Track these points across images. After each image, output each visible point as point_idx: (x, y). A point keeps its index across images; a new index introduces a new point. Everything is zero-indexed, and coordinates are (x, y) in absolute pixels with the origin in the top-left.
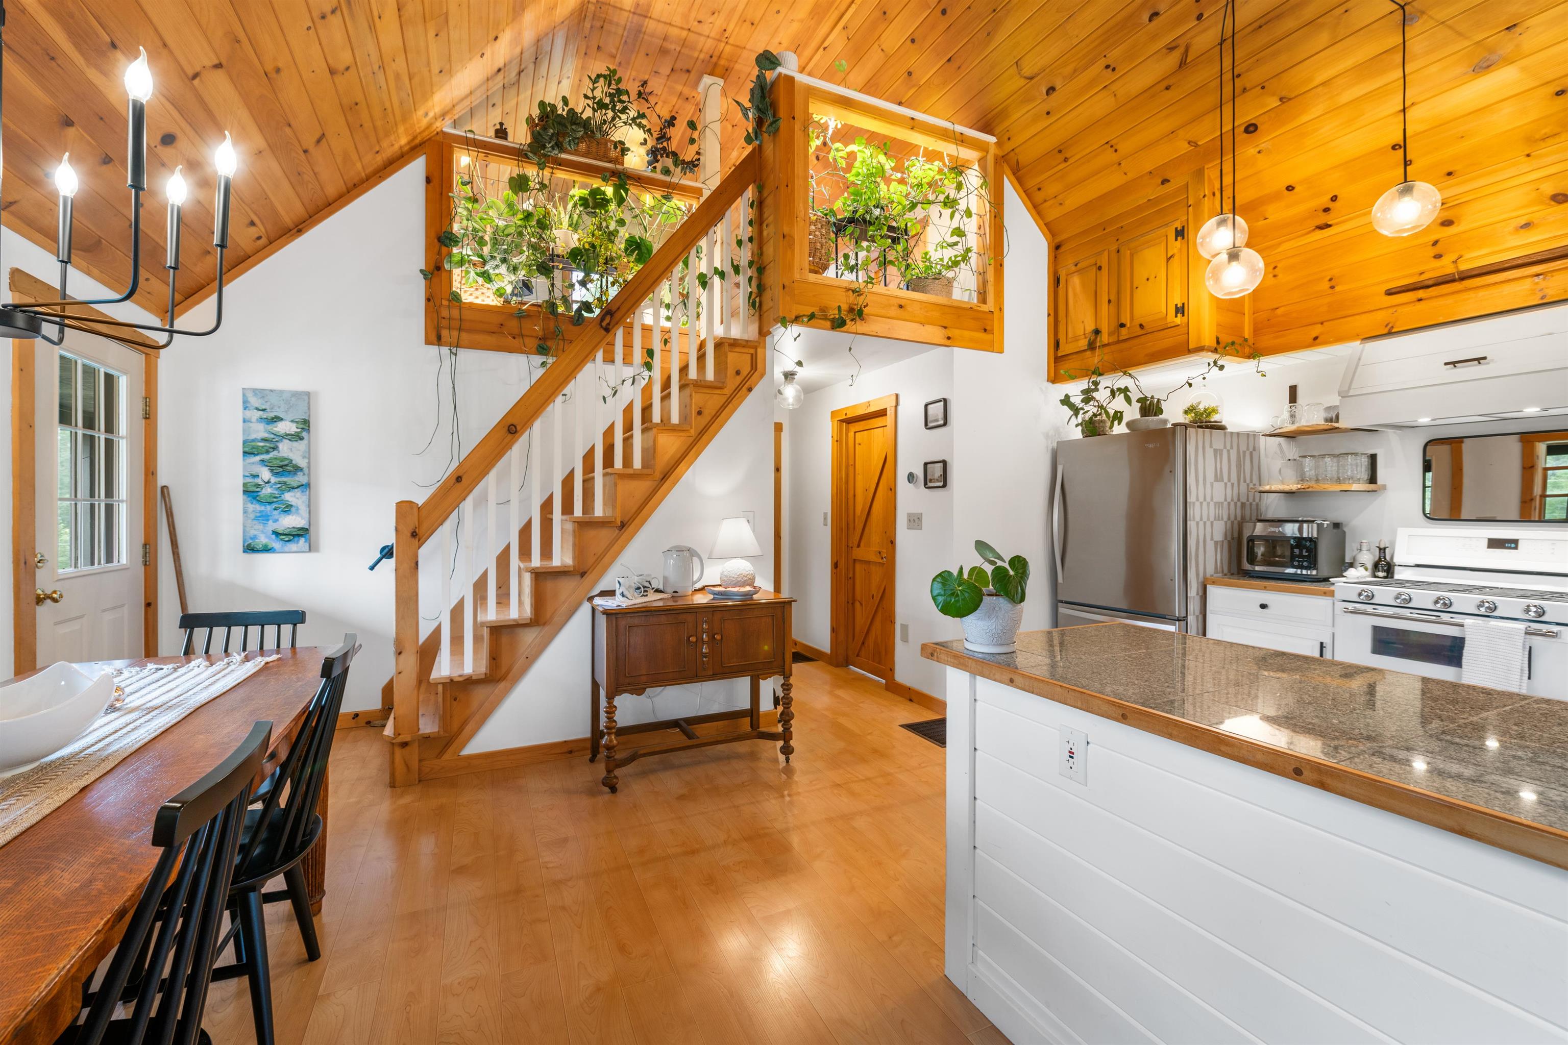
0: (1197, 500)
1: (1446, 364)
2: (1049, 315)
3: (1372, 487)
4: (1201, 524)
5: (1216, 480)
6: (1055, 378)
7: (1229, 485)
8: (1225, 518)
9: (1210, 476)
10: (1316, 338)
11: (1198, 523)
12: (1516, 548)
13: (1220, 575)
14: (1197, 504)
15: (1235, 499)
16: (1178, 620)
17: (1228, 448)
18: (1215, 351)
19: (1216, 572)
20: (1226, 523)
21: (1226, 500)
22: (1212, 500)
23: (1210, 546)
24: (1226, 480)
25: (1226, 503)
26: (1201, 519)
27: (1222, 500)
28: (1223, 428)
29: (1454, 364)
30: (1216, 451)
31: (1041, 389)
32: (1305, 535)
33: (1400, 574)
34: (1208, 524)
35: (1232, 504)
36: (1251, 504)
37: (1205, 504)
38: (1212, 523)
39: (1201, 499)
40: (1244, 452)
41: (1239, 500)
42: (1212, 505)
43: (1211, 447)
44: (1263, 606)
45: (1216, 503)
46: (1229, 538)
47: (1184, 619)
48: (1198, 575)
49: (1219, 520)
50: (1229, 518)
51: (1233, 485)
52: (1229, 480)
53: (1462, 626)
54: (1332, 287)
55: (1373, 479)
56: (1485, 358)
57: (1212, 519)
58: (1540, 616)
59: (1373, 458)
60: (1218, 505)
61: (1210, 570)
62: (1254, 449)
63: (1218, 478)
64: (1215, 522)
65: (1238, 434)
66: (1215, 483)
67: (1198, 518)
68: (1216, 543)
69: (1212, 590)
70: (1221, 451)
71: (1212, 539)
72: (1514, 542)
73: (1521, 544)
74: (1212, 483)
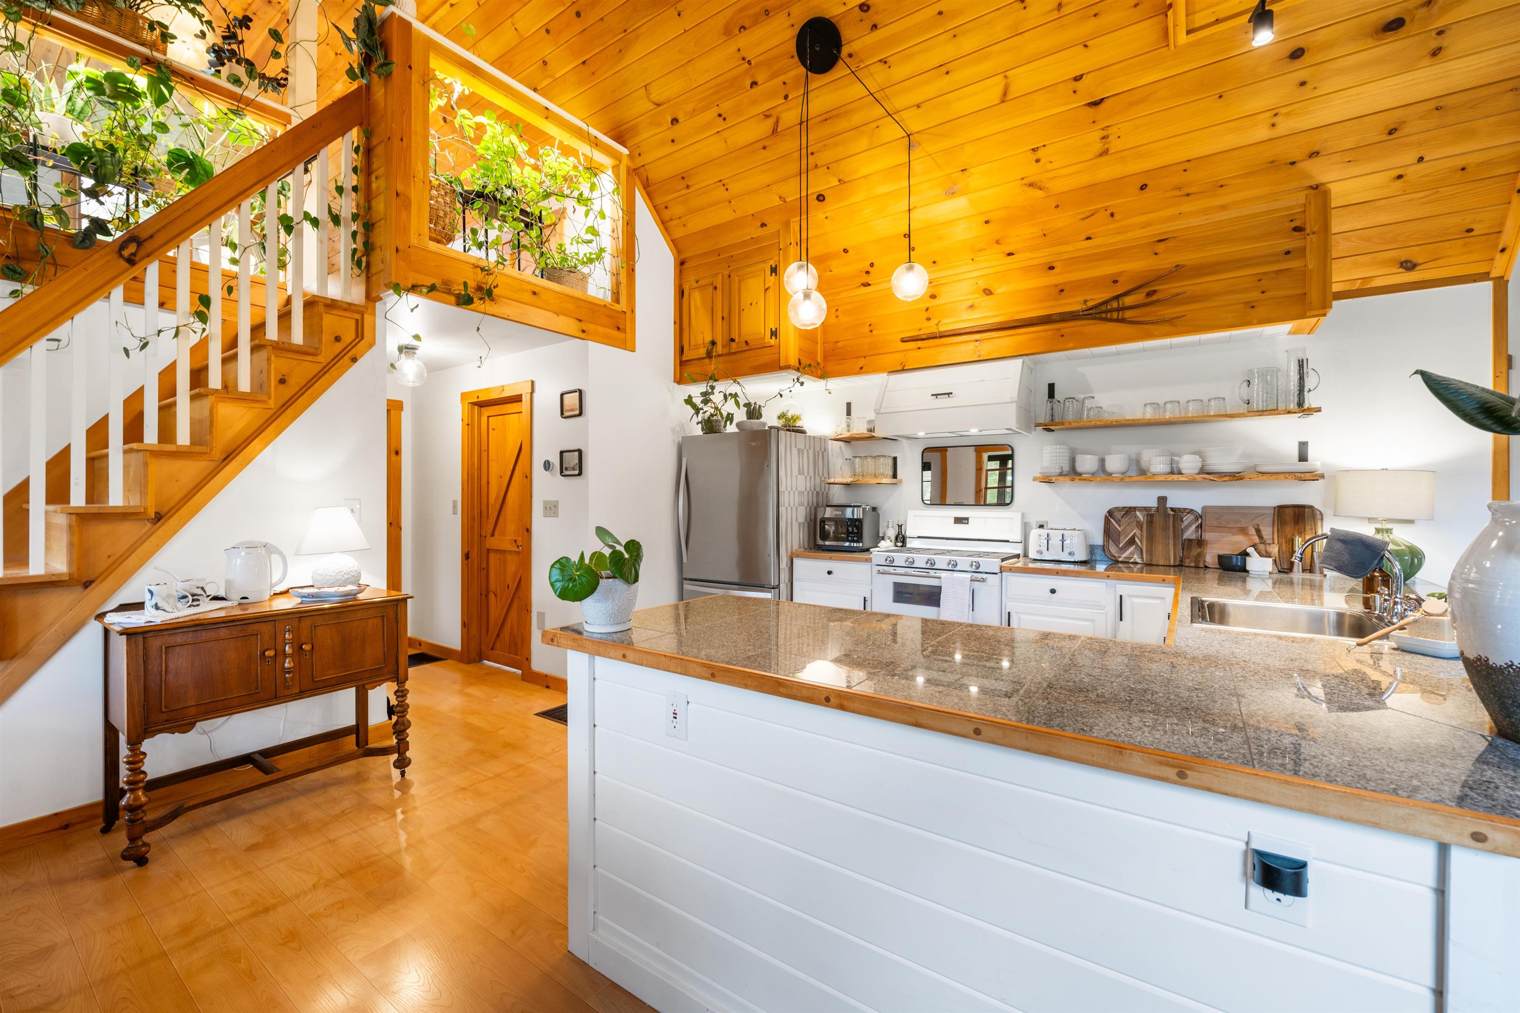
0: (786, 490)
1: (932, 395)
2: (675, 323)
3: (894, 481)
4: (789, 509)
5: (800, 474)
6: (680, 380)
7: (808, 477)
8: (806, 504)
9: (795, 472)
10: (861, 368)
11: (787, 508)
12: (968, 523)
13: (802, 549)
14: (787, 492)
15: (812, 490)
16: (774, 588)
17: (808, 448)
18: (798, 370)
19: (800, 547)
20: (806, 508)
21: (806, 490)
22: (797, 489)
23: (796, 526)
24: (806, 474)
25: (806, 492)
26: (789, 505)
27: (804, 490)
28: (803, 432)
29: (936, 395)
30: (799, 450)
31: (669, 389)
32: (855, 517)
33: (910, 544)
34: (794, 509)
35: (810, 493)
36: (823, 493)
37: (792, 492)
38: (797, 508)
39: (789, 489)
40: (818, 452)
41: (815, 489)
42: (797, 493)
43: (796, 447)
44: (829, 573)
45: (799, 492)
46: (808, 520)
47: (778, 587)
48: (787, 551)
49: (801, 505)
50: (808, 505)
51: (811, 478)
52: (808, 474)
53: (940, 578)
54: (871, 331)
55: (895, 476)
56: (951, 393)
57: (797, 505)
58: (978, 568)
59: (895, 459)
60: (801, 493)
61: (796, 546)
62: (825, 450)
63: (801, 472)
64: (799, 508)
65: (814, 437)
66: (799, 476)
67: (787, 505)
68: (799, 524)
69: (796, 561)
70: (803, 450)
71: (797, 521)
72: (967, 519)
73: (970, 520)
74: (796, 476)
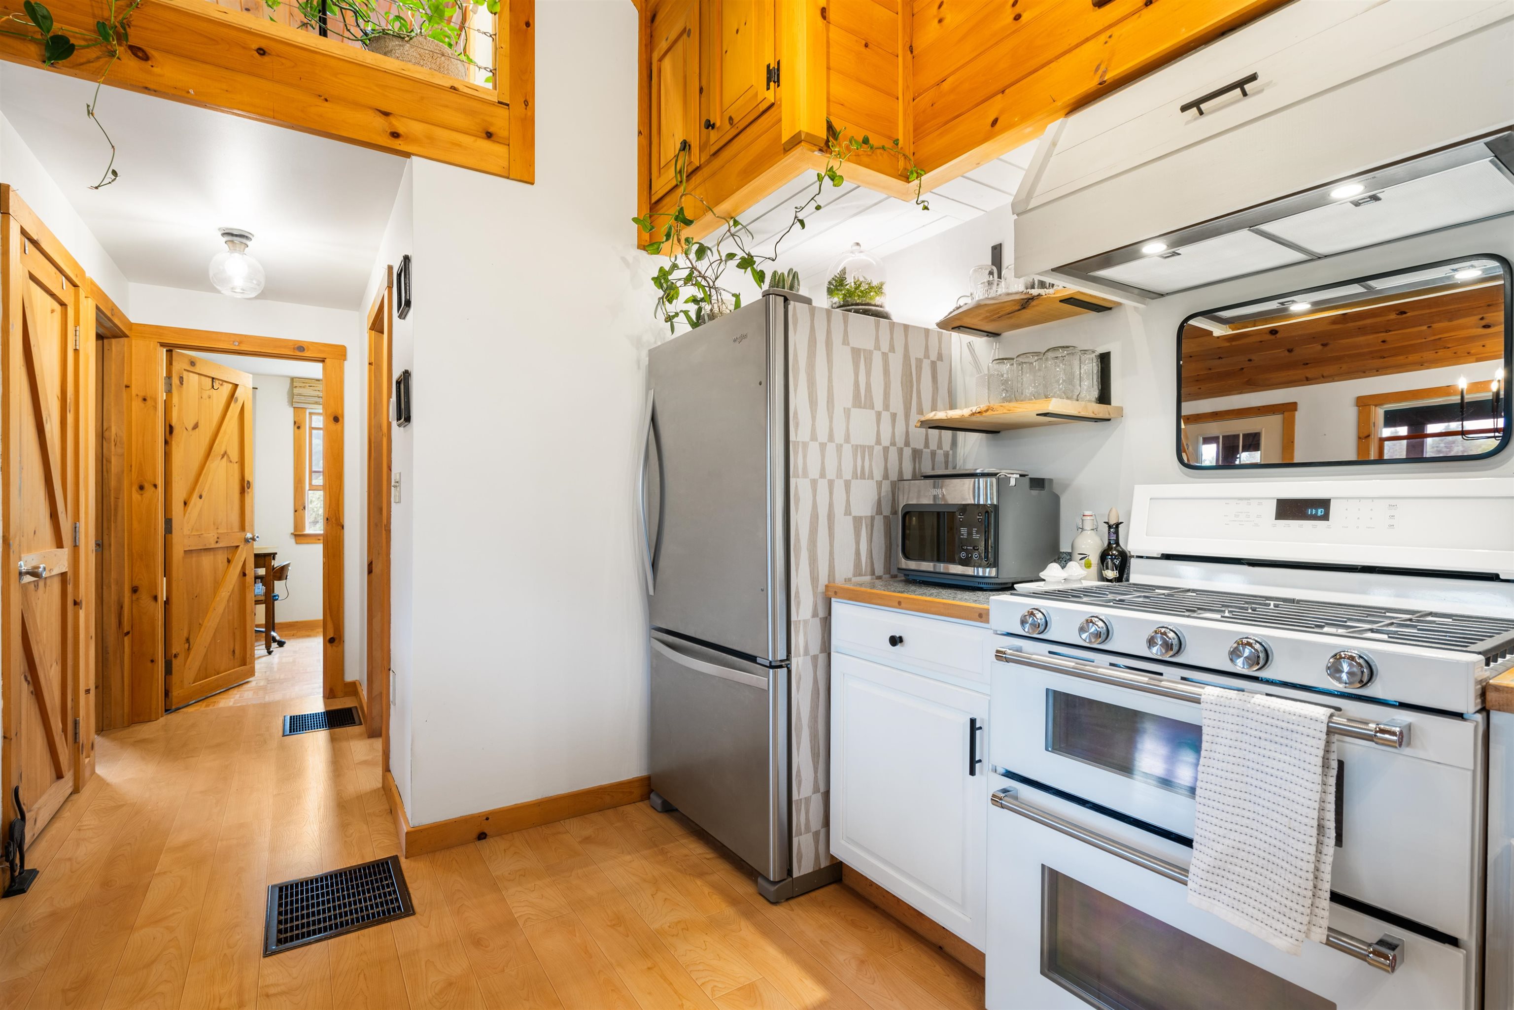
0: (814, 438)
1: (1184, 108)
3: (1100, 410)
4: (823, 485)
5: (857, 402)
7: (886, 416)
8: (878, 475)
9: (844, 396)
10: (995, 122)
11: (814, 483)
12: (1325, 517)
13: (868, 578)
14: (814, 448)
15: (900, 442)
16: (771, 667)
17: (885, 347)
18: (825, 148)
19: (858, 572)
20: (879, 484)
21: (878, 442)
22: (847, 440)
23: (844, 527)
24: (879, 405)
25: (878, 450)
26: (823, 475)
27: (872, 441)
28: (884, 316)
29: (1196, 104)
30: (856, 353)
33: (1138, 574)
34: (839, 486)
35: (893, 452)
36: (933, 454)
37: (831, 448)
38: (847, 484)
39: (823, 437)
40: (919, 362)
41: (907, 444)
42: (847, 450)
43: (846, 342)
44: (895, 641)
45: (855, 448)
46: (887, 511)
47: (785, 664)
48: (814, 579)
49: (863, 477)
50: (886, 476)
51: (894, 416)
52: (886, 407)
53: (1198, 701)
54: (1018, 17)
55: (1104, 397)
56: (1253, 78)
57: (848, 475)
58: (1364, 684)
59: (1104, 359)
60: (861, 450)
61: (844, 570)
62: (940, 357)
63: (861, 400)
64: (855, 483)
65: (906, 327)
66: (855, 412)
67: (814, 473)
68: (857, 521)
69: (841, 609)
70: (869, 355)
71: (848, 512)
72: (1325, 504)
73: (1335, 509)
74: (847, 412)
